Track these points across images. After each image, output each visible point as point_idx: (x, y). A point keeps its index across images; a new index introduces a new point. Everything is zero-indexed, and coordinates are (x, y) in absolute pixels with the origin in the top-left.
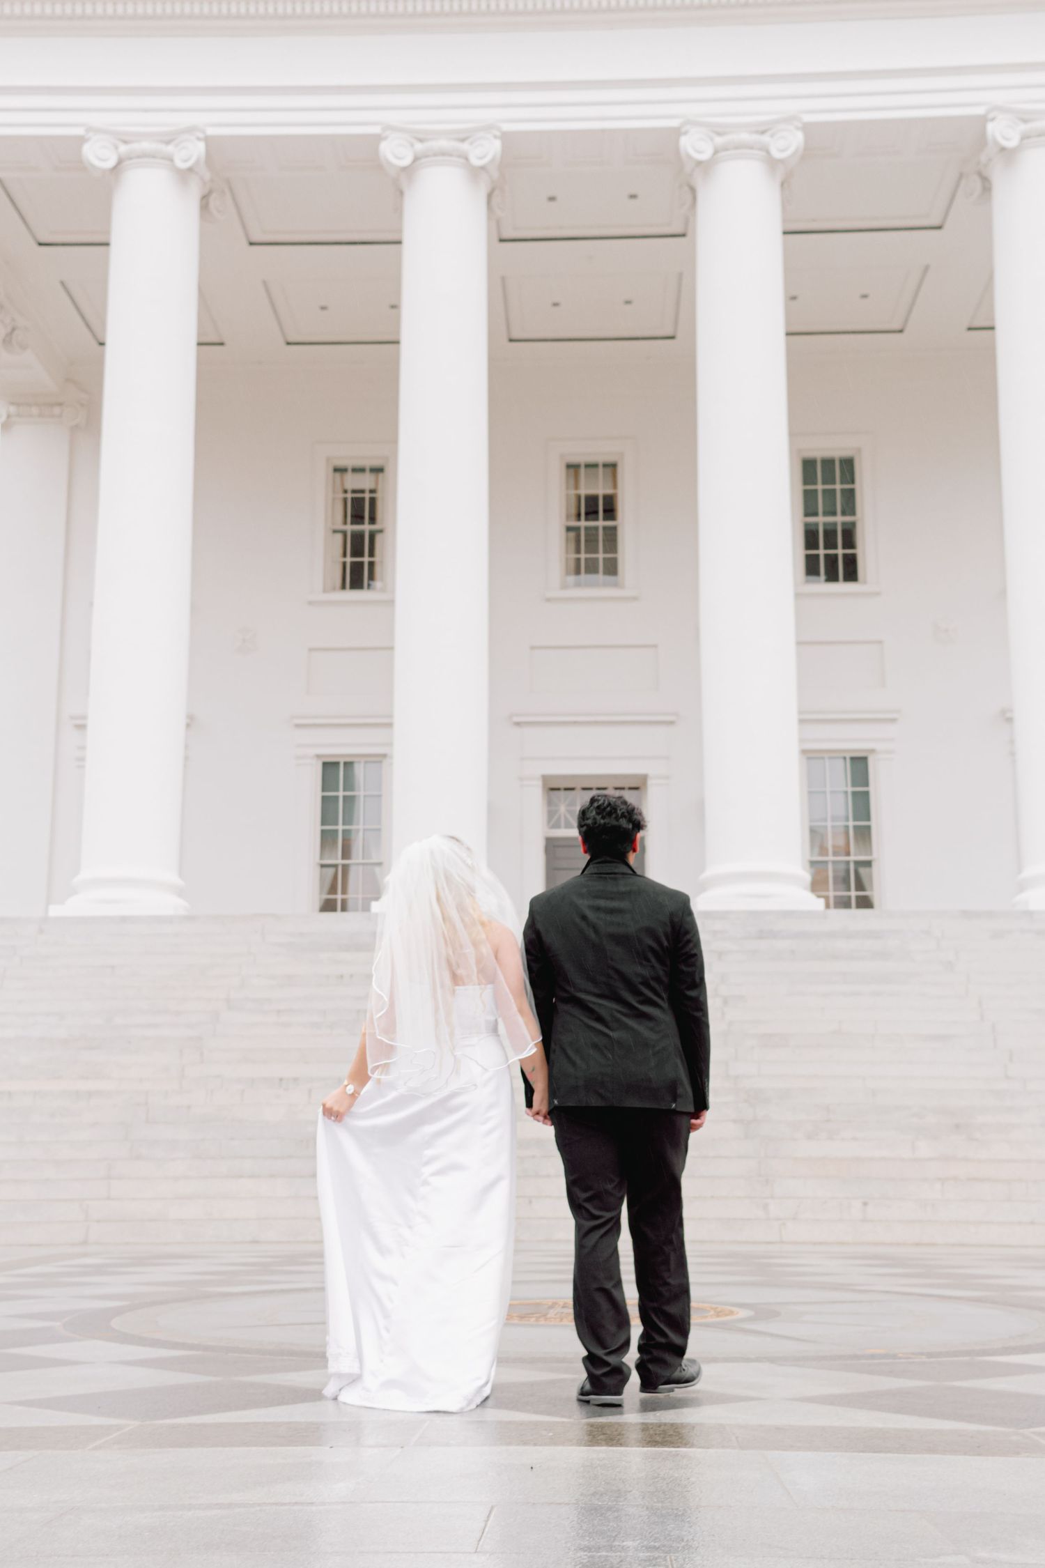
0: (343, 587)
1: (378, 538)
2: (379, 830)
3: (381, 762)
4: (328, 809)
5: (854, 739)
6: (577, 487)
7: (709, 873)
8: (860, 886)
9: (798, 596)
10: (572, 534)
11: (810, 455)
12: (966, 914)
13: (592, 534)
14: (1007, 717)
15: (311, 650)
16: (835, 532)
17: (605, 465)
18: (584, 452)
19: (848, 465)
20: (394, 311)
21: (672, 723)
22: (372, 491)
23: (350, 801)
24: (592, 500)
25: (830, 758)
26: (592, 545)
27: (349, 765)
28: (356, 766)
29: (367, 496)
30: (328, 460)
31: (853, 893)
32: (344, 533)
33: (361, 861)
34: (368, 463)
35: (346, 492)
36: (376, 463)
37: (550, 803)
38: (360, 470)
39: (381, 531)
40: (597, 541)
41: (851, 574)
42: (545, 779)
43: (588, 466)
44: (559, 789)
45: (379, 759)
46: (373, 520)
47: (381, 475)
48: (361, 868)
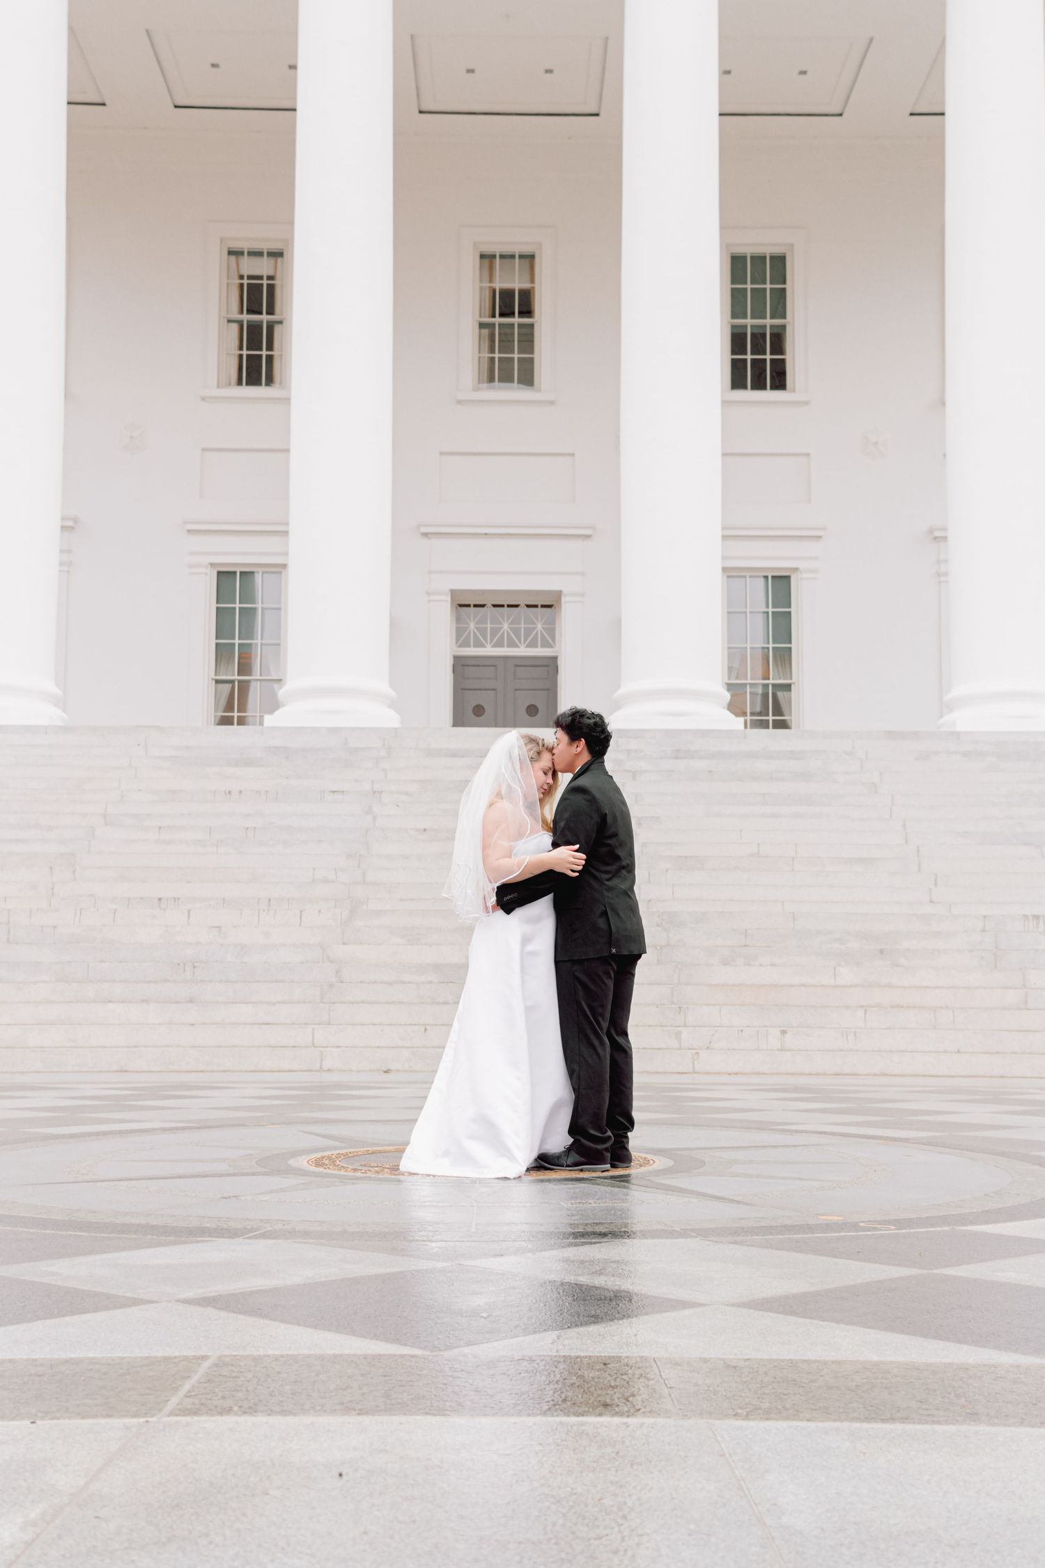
0: (240, 382)
1: (277, 329)
2: (279, 645)
3: (280, 573)
4: (223, 620)
5: (775, 558)
6: (491, 280)
7: (623, 690)
8: (778, 710)
9: (725, 403)
10: (486, 332)
11: (739, 250)
12: (891, 735)
13: (507, 330)
14: (938, 537)
15: (204, 450)
16: (764, 335)
17: (521, 257)
18: (500, 241)
19: (779, 262)
20: (292, 71)
21: (588, 537)
22: (270, 278)
23: (248, 614)
24: (507, 295)
25: (750, 577)
26: (506, 345)
27: (247, 575)
28: (256, 575)
29: (265, 282)
30: (222, 240)
31: (771, 718)
32: (241, 323)
33: (259, 677)
34: (265, 247)
35: (241, 277)
36: (275, 246)
37: (458, 619)
38: (259, 254)
39: (280, 322)
40: (514, 341)
41: (780, 381)
42: (454, 593)
43: (502, 257)
44: (469, 606)
45: (279, 569)
46: (271, 311)
47: (279, 260)
48: (259, 683)
